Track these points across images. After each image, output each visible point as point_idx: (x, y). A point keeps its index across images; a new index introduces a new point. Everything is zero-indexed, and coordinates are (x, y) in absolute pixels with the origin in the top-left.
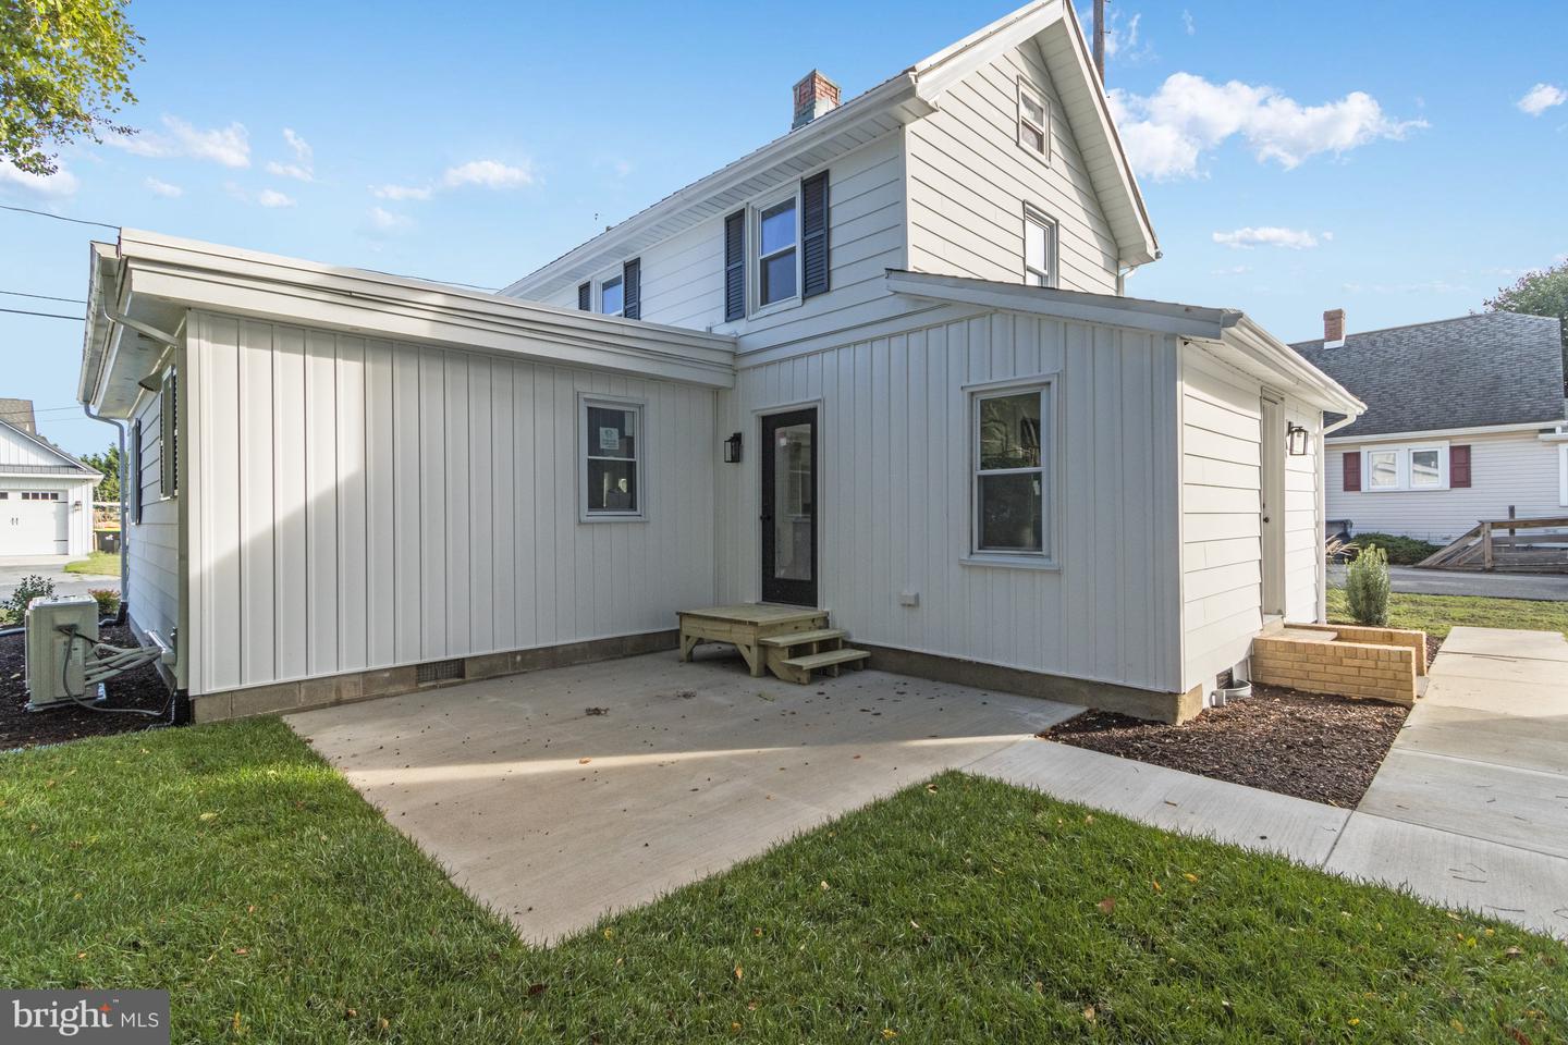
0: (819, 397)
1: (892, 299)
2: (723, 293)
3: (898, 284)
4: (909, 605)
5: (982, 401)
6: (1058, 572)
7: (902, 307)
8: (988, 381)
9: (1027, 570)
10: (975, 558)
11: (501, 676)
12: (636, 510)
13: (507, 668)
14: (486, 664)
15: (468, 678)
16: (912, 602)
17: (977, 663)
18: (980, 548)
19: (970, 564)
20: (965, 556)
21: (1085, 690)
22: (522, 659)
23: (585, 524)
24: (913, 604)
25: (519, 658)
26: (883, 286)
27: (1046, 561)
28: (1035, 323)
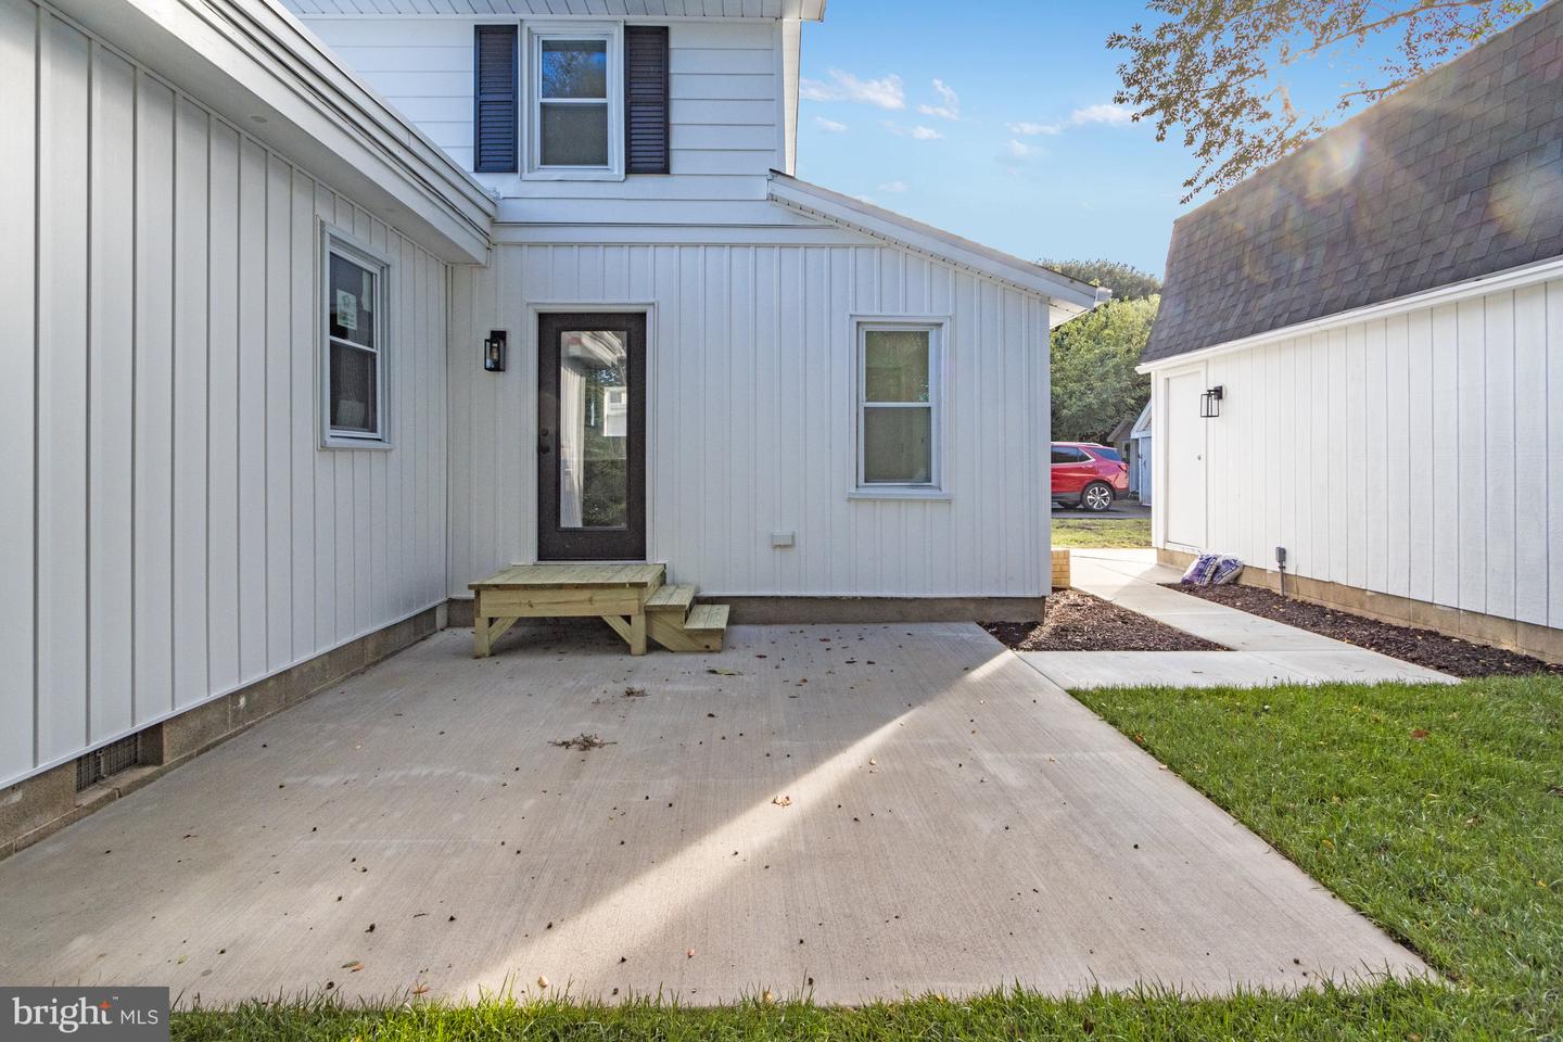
0: (651, 300)
1: (763, 204)
2: (471, 129)
3: (781, 189)
4: (785, 546)
5: (867, 333)
6: (949, 502)
7: (776, 215)
8: (876, 312)
9: (919, 501)
10: (862, 491)
11: (218, 743)
12: (374, 430)
13: (226, 723)
14: (195, 724)
15: (168, 760)
16: (790, 542)
17: (863, 598)
18: (866, 481)
19: (857, 497)
20: (853, 490)
21: (971, 607)
22: (248, 700)
23: (333, 450)
24: (784, 546)
25: (242, 701)
26: (763, 189)
27: (937, 492)
28: (926, 266)
